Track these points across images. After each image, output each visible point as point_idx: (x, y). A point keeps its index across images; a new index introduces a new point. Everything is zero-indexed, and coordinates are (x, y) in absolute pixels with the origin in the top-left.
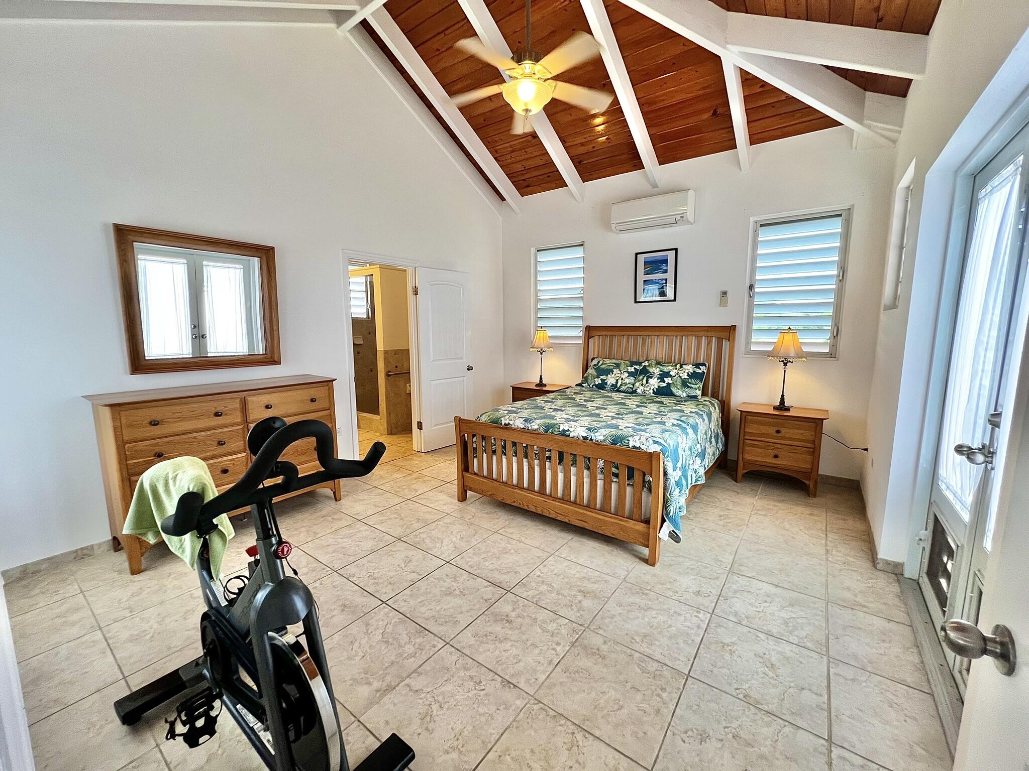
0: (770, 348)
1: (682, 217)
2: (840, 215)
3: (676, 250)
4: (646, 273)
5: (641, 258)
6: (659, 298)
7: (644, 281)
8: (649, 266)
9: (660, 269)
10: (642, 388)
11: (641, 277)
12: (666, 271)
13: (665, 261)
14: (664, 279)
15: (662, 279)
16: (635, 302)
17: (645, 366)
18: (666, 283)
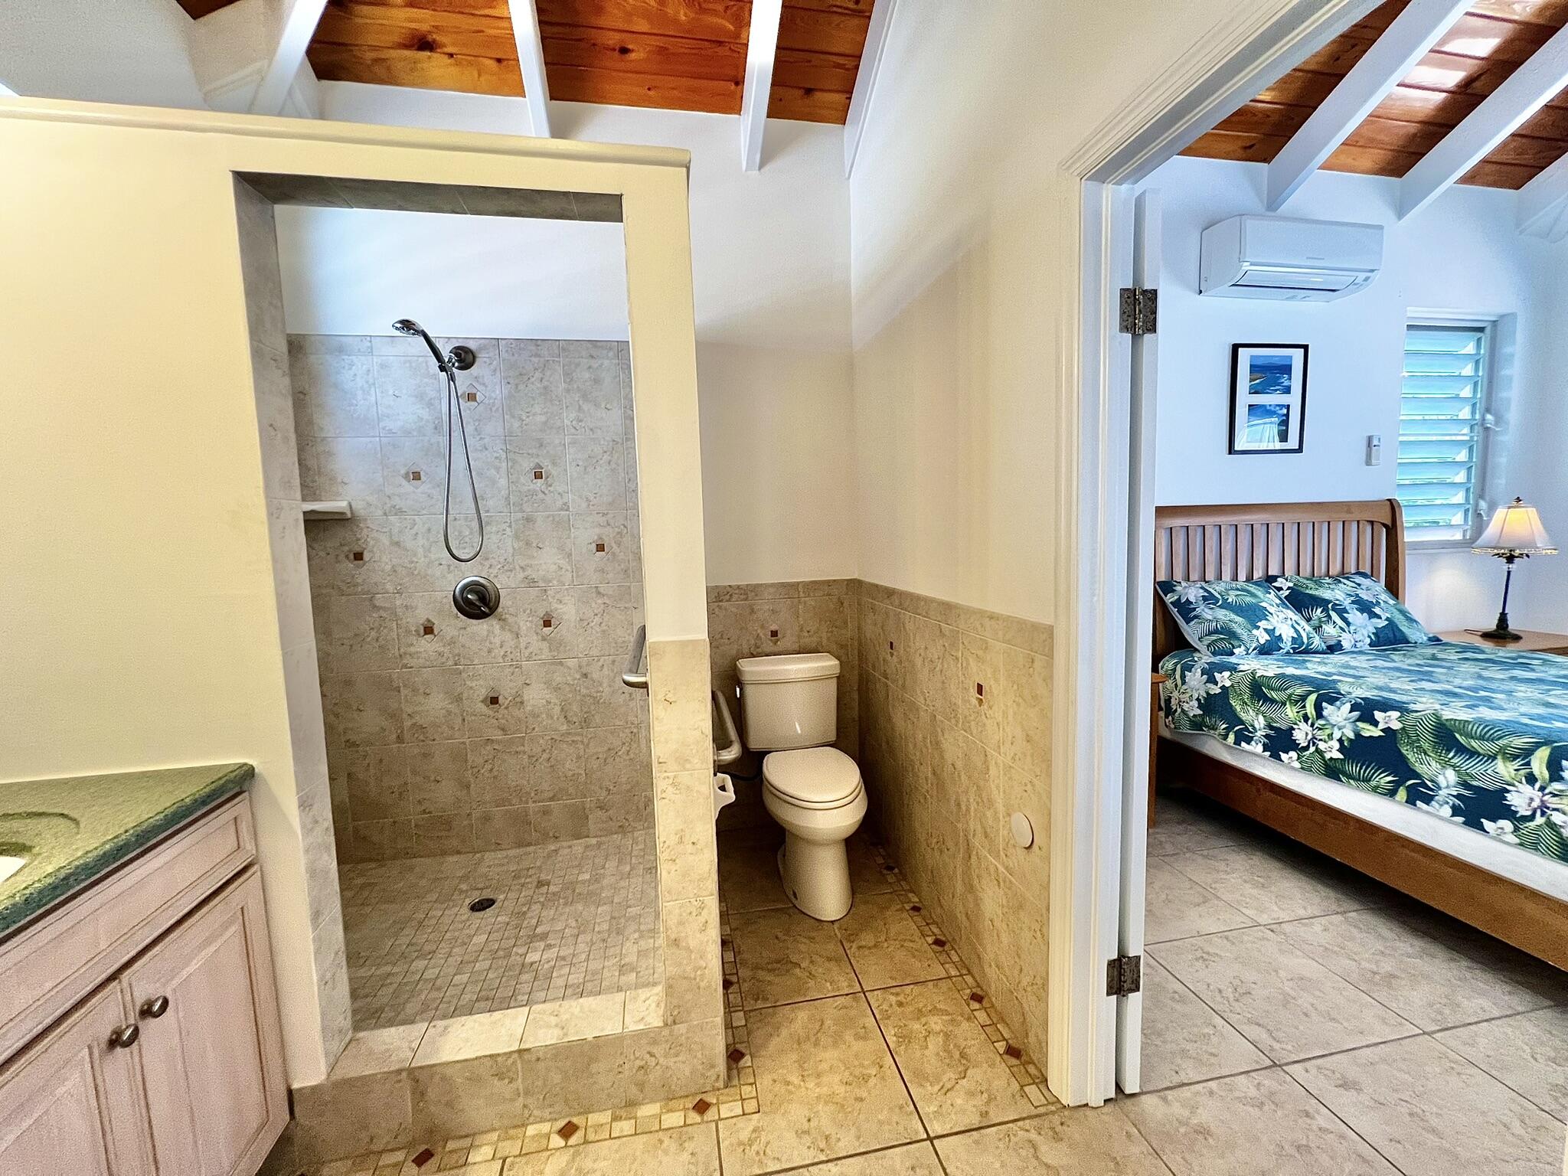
2: (1481, 330)
3: (1306, 347)
4: (1254, 391)
5: (1244, 358)
6: (1279, 446)
7: (1250, 406)
8: (1259, 375)
9: (1278, 385)
10: (1347, 636)
11: (1244, 398)
12: (1287, 390)
13: (1287, 369)
14: (1283, 406)
15: (1281, 406)
16: (1231, 450)
17: (1289, 588)
18: (1287, 415)
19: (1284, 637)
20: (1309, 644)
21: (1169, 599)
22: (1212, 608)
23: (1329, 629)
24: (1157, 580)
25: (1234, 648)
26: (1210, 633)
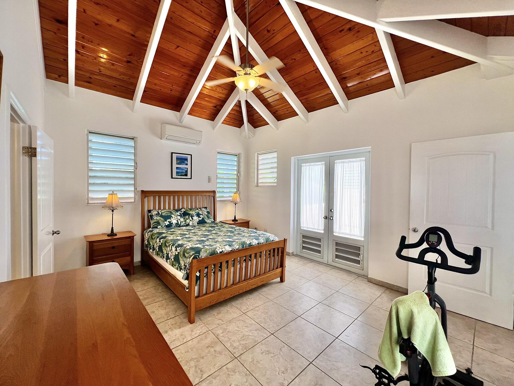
0: (231, 199)
1: (200, 142)
2: (237, 155)
3: (191, 155)
4: (178, 164)
5: (175, 156)
7: (176, 167)
8: (179, 160)
9: (184, 163)
10: (191, 222)
11: (175, 165)
12: (187, 164)
13: (186, 160)
14: (186, 168)
15: (185, 168)
16: (172, 178)
17: (184, 211)
18: (187, 170)
19: (173, 223)
20: (180, 224)
21: (150, 214)
22: (157, 217)
23: (188, 221)
24: (148, 210)
25: (157, 226)
26: (154, 223)
